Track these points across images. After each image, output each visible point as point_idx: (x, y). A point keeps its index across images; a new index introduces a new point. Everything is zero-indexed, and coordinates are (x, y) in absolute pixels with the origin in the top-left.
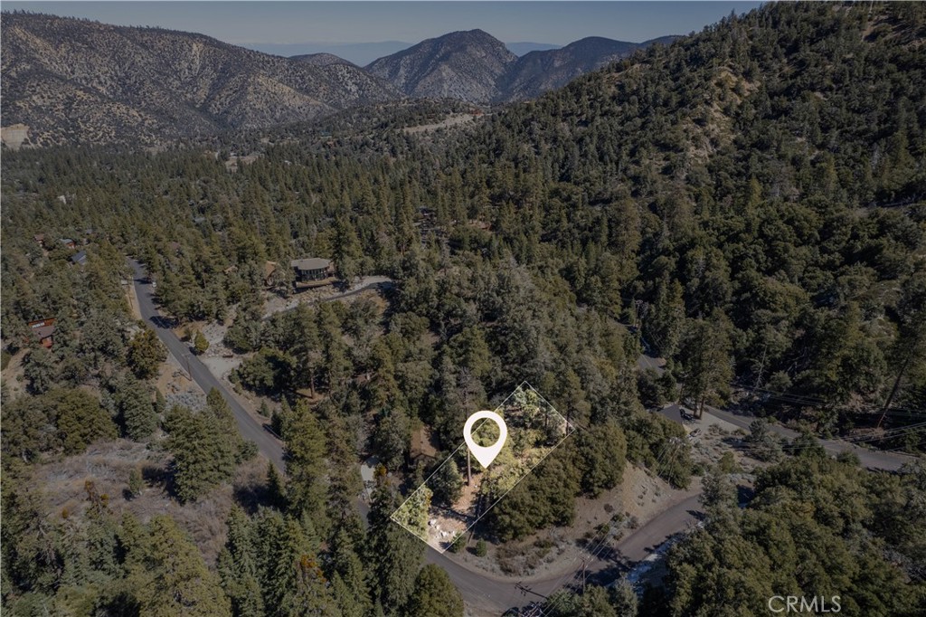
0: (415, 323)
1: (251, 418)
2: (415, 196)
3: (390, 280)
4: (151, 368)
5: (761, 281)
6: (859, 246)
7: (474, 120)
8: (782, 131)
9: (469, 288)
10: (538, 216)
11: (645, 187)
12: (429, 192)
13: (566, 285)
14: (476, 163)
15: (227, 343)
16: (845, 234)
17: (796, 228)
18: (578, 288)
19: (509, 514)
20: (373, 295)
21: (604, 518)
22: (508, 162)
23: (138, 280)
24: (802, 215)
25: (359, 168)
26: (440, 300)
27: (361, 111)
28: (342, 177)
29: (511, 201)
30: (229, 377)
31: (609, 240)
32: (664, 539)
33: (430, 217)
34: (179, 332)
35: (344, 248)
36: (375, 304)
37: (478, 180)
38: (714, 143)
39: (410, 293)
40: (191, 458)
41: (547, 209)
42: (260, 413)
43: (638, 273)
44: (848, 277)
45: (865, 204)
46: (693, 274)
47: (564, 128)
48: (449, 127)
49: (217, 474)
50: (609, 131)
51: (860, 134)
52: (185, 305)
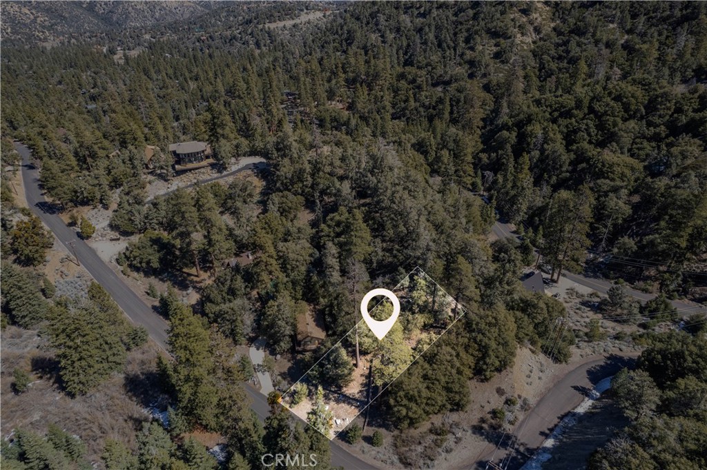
0: (291, 202)
1: (140, 300)
2: (279, 81)
3: (263, 160)
4: (36, 256)
5: (595, 153)
6: (684, 119)
7: (324, 16)
8: (597, 18)
9: (341, 167)
10: (388, 98)
11: (480, 70)
12: (291, 77)
13: (420, 158)
14: (331, 51)
15: (113, 227)
16: (669, 109)
17: (623, 104)
18: (430, 161)
19: (405, 406)
20: (249, 176)
21: (497, 402)
22: (359, 50)
23: (26, 166)
24: (630, 92)
25: (230, 59)
26: (314, 180)
27: (228, 11)
28: (215, 67)
29: (364, 84)
30: (117, 260)
31: (451, 117)
32: (556, 421)
33: (293, 100)
34: (65, 218)
35: (219, 130)
36: (252, 183)
37: (334, 67)
38: (537, 30)
39: (285, 174)
40: (75, 356)
41: (396, 91)
42: (148, 294)
43: (481, 146)
44: (679, 148)
45: (685, 81)
46: (532, 147)
47: (406, 20)
48: (303, 23)
49: (106, 365)
50: (446, 22)
51: (664, 20)
52: (68, 192)
